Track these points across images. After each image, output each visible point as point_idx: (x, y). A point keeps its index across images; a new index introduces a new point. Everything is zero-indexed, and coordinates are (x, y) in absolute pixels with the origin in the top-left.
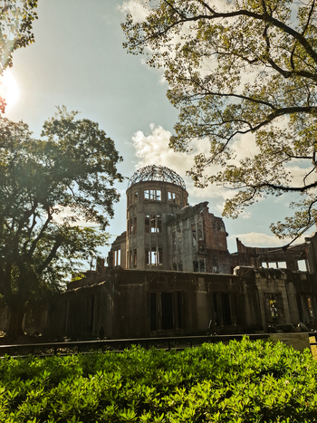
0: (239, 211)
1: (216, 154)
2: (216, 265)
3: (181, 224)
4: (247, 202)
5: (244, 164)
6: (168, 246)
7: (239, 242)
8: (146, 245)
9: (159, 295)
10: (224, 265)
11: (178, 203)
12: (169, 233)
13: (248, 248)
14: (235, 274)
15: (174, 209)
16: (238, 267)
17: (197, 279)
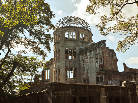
0: (127, 48)
1: (114, 15)
2: (111, 80)
3: (88, 54)
4: (131, 43)
5: (130, 20)
6: (80, 68)
7: (125, 66)
8: (66, 67)
9: (78, 98)
10: (116, 80)
11: (86, 40)
12: (81, 60)
13: (130, 69)
14: (123, 85)
15: (84, 44)
16: (125, 82)
17: (101, 89)
